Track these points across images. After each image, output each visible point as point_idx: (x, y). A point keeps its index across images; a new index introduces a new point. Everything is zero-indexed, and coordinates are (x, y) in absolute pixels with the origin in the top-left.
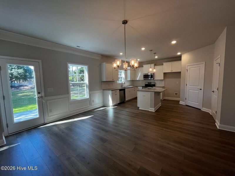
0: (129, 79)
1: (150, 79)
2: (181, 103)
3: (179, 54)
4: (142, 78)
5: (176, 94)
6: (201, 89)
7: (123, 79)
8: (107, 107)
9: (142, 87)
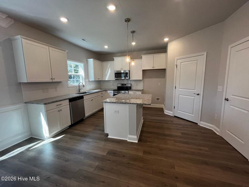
0: (92, 78)
1: (124, 78)
2: (167, 112)
3: (166, 40)
4: (113, 78)
5: (158, 99)
6: (198, 94)
7: (82, 78)
8: (40, 140)
9: (114, 90)
